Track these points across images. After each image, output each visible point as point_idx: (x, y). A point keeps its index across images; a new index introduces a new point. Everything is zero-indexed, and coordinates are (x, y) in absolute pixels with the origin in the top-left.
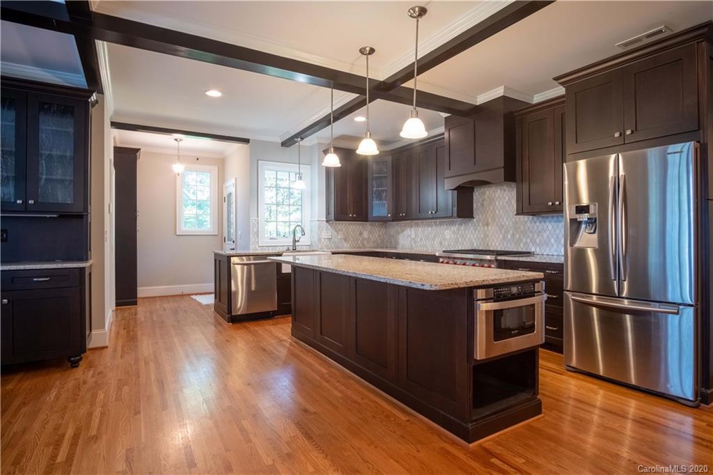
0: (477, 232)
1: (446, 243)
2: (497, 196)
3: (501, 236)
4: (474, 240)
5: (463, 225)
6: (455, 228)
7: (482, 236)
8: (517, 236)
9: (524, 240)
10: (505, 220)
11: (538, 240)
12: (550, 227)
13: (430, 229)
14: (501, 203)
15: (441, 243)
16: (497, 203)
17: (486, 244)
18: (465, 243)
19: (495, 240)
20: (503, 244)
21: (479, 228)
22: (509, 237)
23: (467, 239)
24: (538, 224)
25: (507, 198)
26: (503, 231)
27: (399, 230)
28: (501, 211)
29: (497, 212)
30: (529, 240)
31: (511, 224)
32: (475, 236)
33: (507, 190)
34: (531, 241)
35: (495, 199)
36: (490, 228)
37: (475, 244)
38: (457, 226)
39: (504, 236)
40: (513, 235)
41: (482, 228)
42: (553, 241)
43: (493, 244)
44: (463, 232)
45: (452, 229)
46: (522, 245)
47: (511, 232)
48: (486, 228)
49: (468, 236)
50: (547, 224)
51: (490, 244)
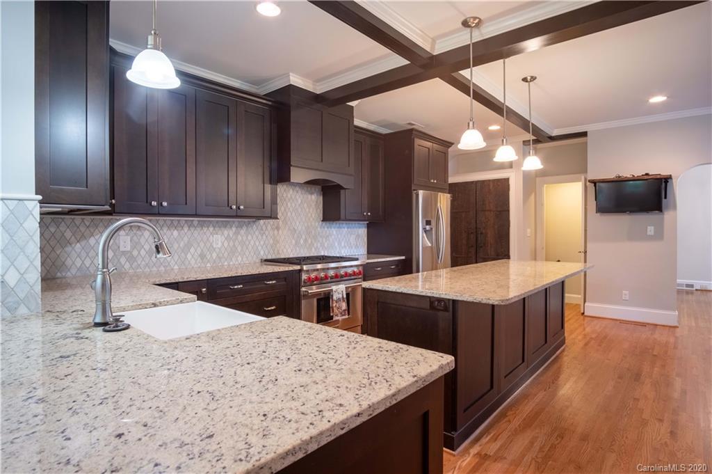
0: (264, 237)
1: (214, 255)
2: (289, 196)
3: (294, 242)
4: (260, 248)
5: (245, 228)
6: (230, 232)
7: (271, 241)
8: (310, 241)
9: (315, 245)
10: (298, 223)
11: (326, 245)
12: (334, 232)
13: (175, 233)
14: (293, 205)
15: (202, 256)
16: (289, 204)
17: (276, 252)
18: (247, 253)
19: (287, 246)
20: (296, 249)
21: (267, 233)
22: (302, 242)
23: (250, 247)
24: (326, 229)
25: (300, 201)
26: (295, 236)
27: (68, 234)
28: (294, 214)
29: (289, 214)
30: (319, 245)
31: (304, 228)
32: (262, 243)
33: (300, 192)
34: (321, 246)
35: (287, 199)
36: (280, 231)
37: (262, 253)
38: (234, 229)
39: (296, 242)
40: (306, 240)
41: (271, 233)
42: (336, 244)
43: (285, 251)
44: (245, 238)
45: (226, 232)
46: (313, 249)
47: (304, 237)
48: (276, 232)
49: (252, 243)
50: (333, 229)
51: (280, 252)
